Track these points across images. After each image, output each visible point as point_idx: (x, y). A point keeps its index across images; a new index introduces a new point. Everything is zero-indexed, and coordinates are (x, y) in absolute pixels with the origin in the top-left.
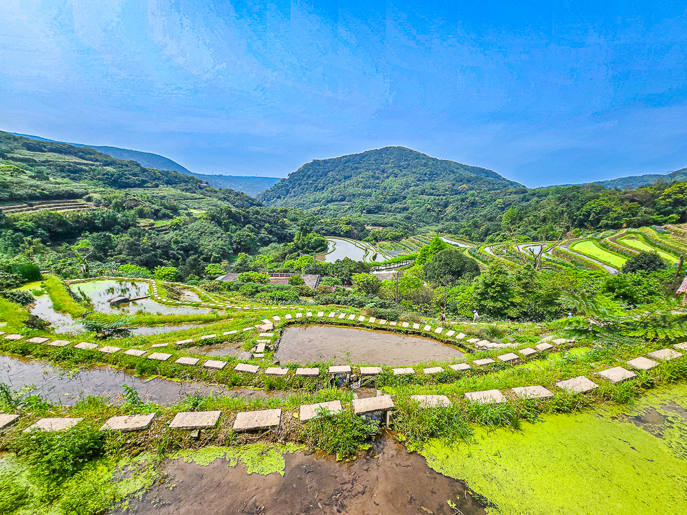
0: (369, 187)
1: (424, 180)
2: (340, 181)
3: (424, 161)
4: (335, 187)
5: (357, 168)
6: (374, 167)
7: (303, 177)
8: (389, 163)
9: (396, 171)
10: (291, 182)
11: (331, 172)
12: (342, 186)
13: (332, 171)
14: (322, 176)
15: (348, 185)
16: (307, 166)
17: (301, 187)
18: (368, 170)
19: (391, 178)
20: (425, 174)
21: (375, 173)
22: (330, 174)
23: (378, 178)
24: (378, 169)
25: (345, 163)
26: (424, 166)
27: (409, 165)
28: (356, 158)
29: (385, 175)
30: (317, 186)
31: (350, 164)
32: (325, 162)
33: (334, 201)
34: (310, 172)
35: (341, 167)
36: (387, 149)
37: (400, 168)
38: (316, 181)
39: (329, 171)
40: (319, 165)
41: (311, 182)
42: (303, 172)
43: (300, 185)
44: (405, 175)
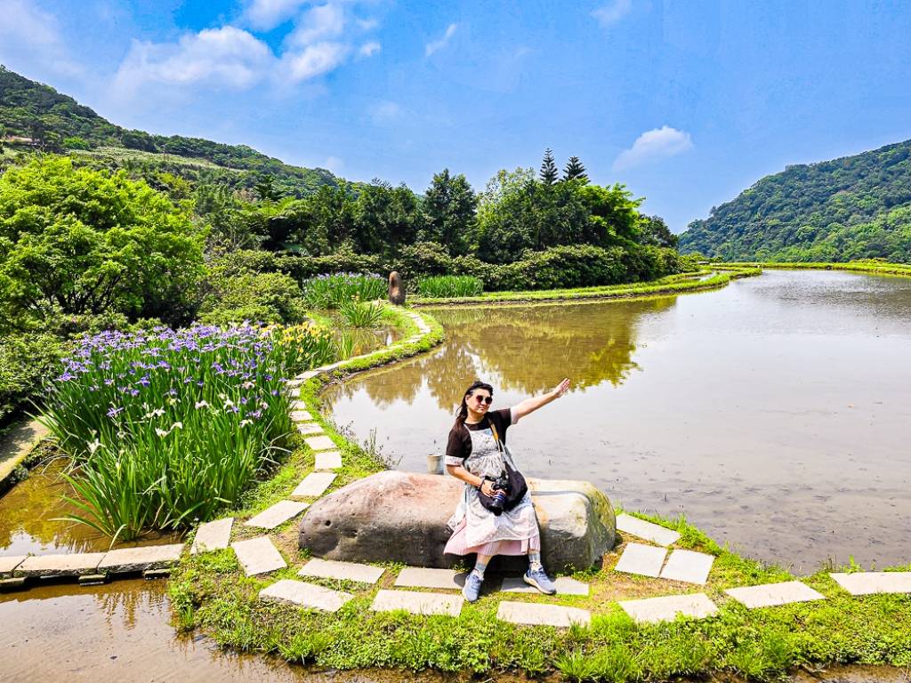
2: (870, 213)
4: (853, 229)
7: (754, 211)
10: (715, 228)
11: (839, 193)
12: (876, 224)
13: (846, 188)
16: (766, 186)
17: (744, 237)
22: (837, 198)
30: (791, 233)
32: (825, 168)
34: (775, 198)
35: (875, 175)
38: (792, 217)
39: (837, 190)
40: (803, 178)
41: (775, 222)
42: (752, 198)
43: (740, 232)
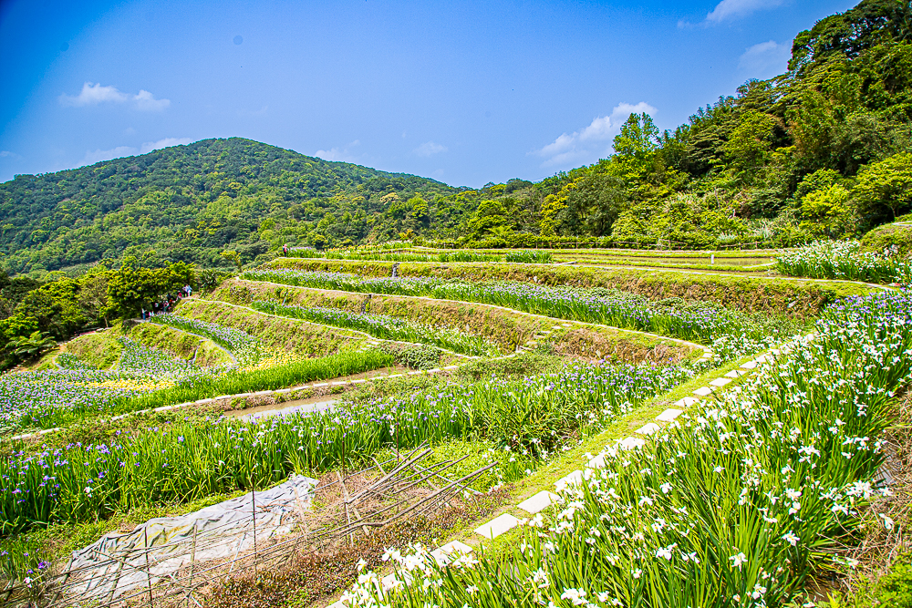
0: (166, 222)
1: (300, 198)
3: (293, 161)
5: (134, 187)
6: (176, 179)
8: (213, 170)
9: (232, 183)
14: (40, 211)
15: (112, 224)
18: (162, 186)
19: (221, 199)
20: (301, 185)
21: (180, 192)
23: (188, 203)
24: (187, 183)
25: (102, 177)
26: (296, 170)
27: (258, 170)
28: (131, 166)
29: (207, 194)
31: (117, 178)
33: (68, 264)
36: (206, 143)
37: (241, 178)
44: (253, 191)
